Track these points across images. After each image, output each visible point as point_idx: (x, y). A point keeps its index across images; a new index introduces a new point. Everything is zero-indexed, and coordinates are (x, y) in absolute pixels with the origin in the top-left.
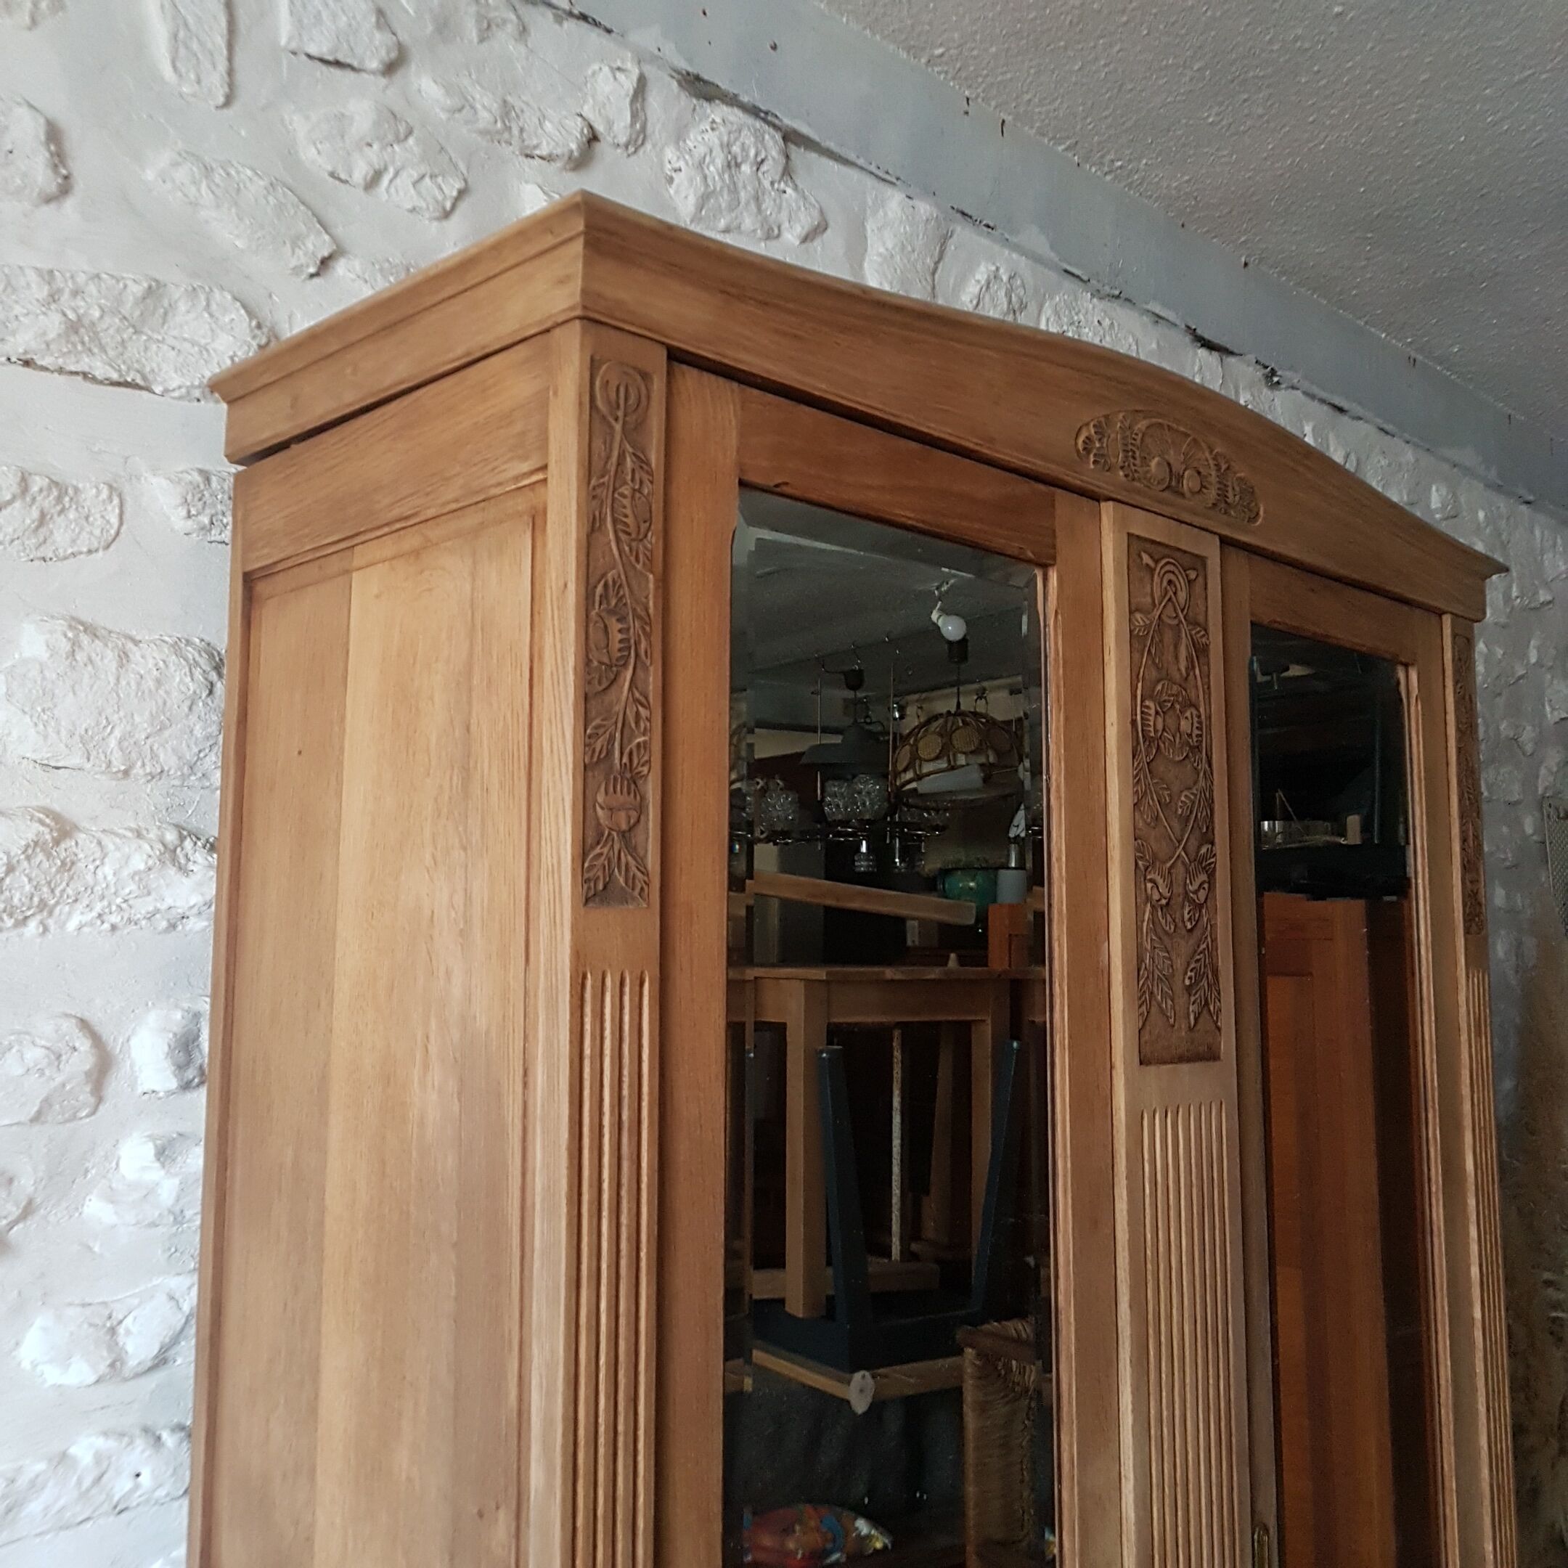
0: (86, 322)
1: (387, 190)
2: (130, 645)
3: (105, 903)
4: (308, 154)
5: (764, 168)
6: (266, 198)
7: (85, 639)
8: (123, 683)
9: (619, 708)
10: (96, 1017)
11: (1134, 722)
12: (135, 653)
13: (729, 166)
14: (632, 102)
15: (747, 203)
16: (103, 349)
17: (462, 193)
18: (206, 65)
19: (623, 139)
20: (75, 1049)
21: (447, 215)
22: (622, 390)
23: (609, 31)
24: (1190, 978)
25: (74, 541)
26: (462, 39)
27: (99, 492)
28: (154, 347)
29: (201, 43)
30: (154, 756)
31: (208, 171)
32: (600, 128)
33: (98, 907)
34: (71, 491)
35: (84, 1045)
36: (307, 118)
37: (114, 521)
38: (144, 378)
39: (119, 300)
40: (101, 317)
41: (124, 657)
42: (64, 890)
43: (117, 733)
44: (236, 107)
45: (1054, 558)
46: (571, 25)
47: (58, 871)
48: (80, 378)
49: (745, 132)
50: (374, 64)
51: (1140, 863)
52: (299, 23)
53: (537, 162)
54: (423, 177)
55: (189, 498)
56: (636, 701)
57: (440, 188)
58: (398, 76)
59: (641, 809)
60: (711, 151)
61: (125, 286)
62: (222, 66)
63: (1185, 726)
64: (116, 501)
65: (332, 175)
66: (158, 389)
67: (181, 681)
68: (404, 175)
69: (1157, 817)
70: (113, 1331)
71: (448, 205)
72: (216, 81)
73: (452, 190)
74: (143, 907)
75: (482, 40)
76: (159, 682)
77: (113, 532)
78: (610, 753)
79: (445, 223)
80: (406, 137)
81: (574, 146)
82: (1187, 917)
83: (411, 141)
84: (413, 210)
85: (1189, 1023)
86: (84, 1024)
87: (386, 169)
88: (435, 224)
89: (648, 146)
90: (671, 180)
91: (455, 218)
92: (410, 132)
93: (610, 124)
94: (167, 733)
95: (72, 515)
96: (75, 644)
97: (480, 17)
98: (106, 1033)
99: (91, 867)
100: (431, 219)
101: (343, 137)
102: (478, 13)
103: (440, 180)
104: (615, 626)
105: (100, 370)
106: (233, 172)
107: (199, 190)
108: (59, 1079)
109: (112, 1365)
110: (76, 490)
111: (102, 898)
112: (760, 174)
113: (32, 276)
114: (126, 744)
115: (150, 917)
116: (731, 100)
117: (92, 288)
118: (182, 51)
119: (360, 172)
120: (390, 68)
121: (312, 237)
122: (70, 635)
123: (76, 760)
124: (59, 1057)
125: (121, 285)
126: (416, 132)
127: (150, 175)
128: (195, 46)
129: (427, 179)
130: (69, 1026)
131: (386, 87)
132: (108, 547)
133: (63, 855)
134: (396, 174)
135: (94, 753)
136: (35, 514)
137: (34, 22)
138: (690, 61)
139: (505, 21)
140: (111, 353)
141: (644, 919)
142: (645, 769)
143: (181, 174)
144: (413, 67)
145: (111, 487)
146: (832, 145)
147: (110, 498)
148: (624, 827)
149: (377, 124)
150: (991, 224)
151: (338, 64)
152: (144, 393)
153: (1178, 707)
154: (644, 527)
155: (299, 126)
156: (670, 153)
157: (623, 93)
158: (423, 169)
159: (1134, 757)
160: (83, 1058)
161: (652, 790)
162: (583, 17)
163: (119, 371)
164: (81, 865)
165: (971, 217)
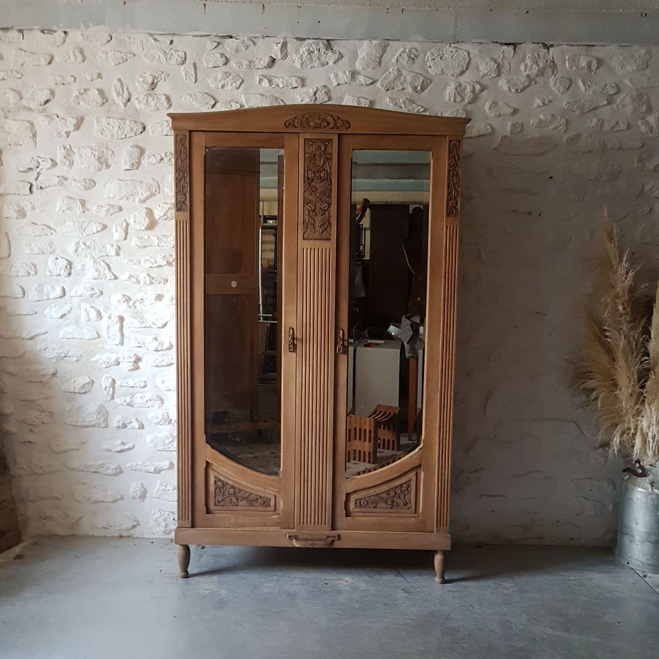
1: (226, 88)
4: (211, 86)
5: (321, 50)
9: (182, 184)
11: (304, 176)
13: (309, 53)
14: (282, 49)
15: (316, 61)
17: (241, 83)
19: (280, 58)
23: (273, 37)
24: (321, 225)
26: (242, 52)
29: (190, 74)
31: (191, 96)
32: (275, 57)
44: (198, 82)
46: (264, 39)
49: (313, 45)
50: (221, 65)
51: (305, 203)
52: (207, 64)
53: (260, 70)
56: (185, 183)
58: (228, 64)
59: (186, 198)
60: (304, 52)
62: (194, 76)
63: (322, 175)
65: (215, 88)
68: (229, 84)
69: (311, 194)
71: (238, 86)
72: (193, 79)
73: (239, 83)
75: (246, 50)
80: (229, 76)
81: (266, 64)
82: (320, 213)
83: (231, 76)
84: (232, 89)
87: (225, 84)
88: (237, 90)
89: (289, 56)
90: (294, 62)
93: (277, 56)
101: (217, 80)
102: (244, 46)
103: (236, 82)
106: (196, 94)
112: (320, 52)
118: (187, 76)
119: (221, 86)
120: (226, 64)
121: (211, 101)
126: (231, 74)
131: (224, 68)
134: (227, 84)
136: (168, 158)
138: (294, 35)
139: (250, 45)
141: (186, 213)
144: (231, 62)
148: (183, 201)
149: (223, 76)
150: (398, 39)
151: (215, 67)
153: (320, 171)
155: (209, 81)
156: (294, 56)
157: (279, 48)
158: (232, 82)
159: (304, 183)
161: (188, 195)
162: (266, 36)
165: (390, 40)
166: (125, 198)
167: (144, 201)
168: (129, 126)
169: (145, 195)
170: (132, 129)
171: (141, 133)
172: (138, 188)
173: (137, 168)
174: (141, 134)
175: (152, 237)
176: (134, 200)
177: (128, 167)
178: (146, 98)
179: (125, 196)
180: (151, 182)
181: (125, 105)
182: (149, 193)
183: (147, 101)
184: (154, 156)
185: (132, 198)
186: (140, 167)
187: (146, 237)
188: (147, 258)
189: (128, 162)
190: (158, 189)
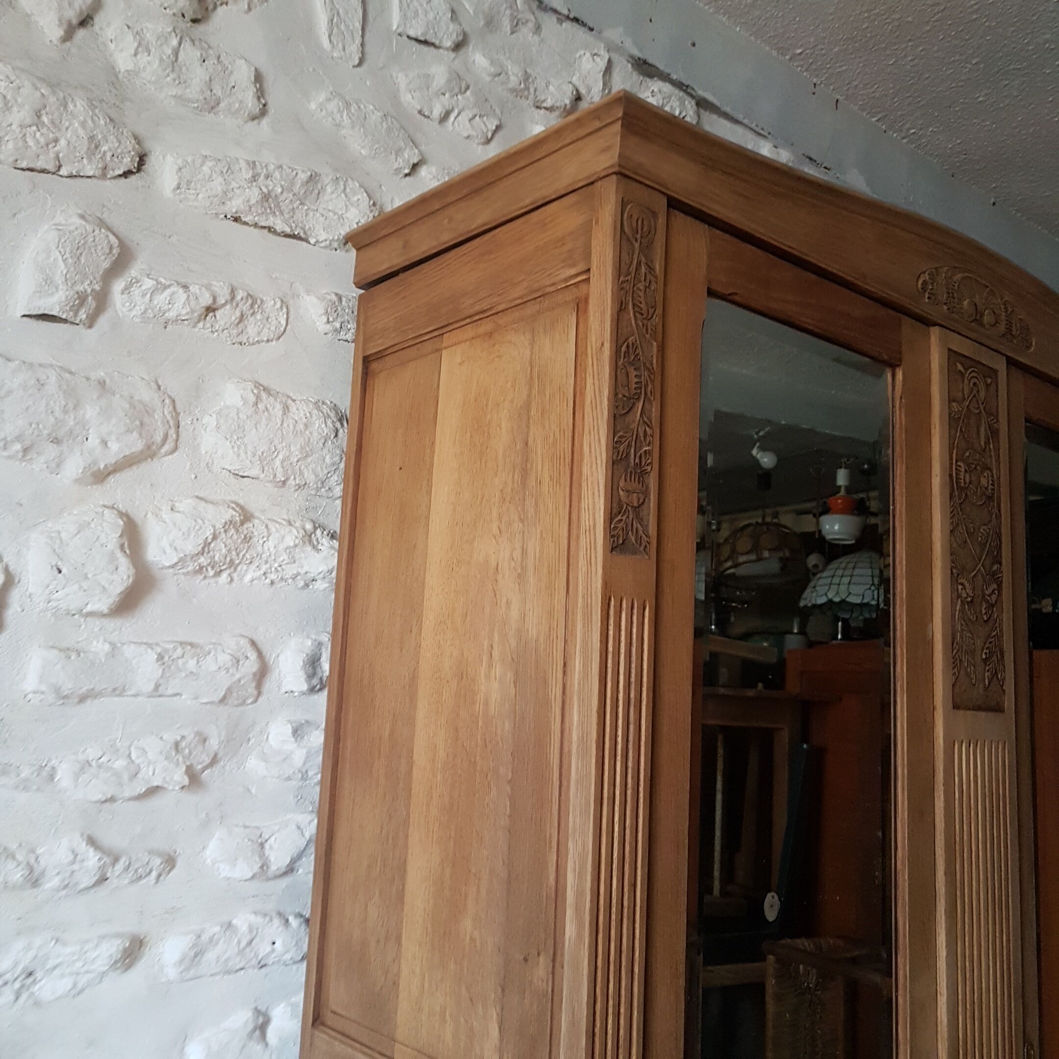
0: (273, 195)
1: (453, 124)
2: (290, 401)
3: (268, 566)
4: (406, 98)
6: (381, 123)
7: (264, 395)
8: (285, 425)
9: (634, 426)
10: (259, 639)
11: (951, 476)
12: (293, 409)
14: (604, 75)
16: (282, 213)
17: (498, 128)
18: (348, 38)
20: (247, 658)
21: (488, 141)
22: (640, 222)
23: (591, 29)
24: (986, 653)
25: (259, 333)
26: (501, 31)
27: (275, 303)
28: (311, 214)
29: (347, 26)
30: (301, 473)
31: (348, 105)
32: (583, 91)
33: (264, 568)
34: (259, 302)
35: (253, 656)
36: (407, 76)
37: (284, 323)
38: (305, 233)
39: (292, 183)
40: (282, 192)
41: (286, 409)
42: (244, 555)
43: (281, 457)
44: (365, 66)
45: (900, 360)
46: (567, 25)
47: (242, 542)
48: (266, 231)
49: (673, 98)
50: (448, 43)
51: (954, 571)
52: (404, 17)
53: (543, 111)
54: (475, 116)
55: (329, 310)
56: (645, 422)
57: (485, 124)
58: (462, 51)
59: (646, 493)
61: (297, 174)
62: (358, 40)
63: (984, 481)
64: (285, 310)
65: (420, 112)
66: (312, 241)
67: (319, 426)
68: (463, 114)
69: (966, 541)
70: (262, 845)
71: (490, 135)
72: (354, 49)
73: (492, 125)
74: (291, 570)
75: (512, 33)
76: (306, 426)
77: (282, 329)
78: (628, 454)
79: (487, 147)
80: (465, 91)
81: (567, 102)
82: (984, 611)
83: (468, 93)
84: (468, 137)
85: (985, 685)
86: (253, 643)
87: (452, 110)
88: (480, 147)
91: (493, 144)
92: (468, 88)
93: (589, 90)
94: (309, 459)
95: (259, 316)
96: (258, 398)
97: (513, 17)
98: (265, 651)
99: (261, 542)
100: (478, 144)
101: (428, 89)
102: (512, 14)
103: (485, 118)
104: (633, 373)
105: (280, 226)
106: (362, 107)
107: (342, 117)
108: (238, 676)
109: (262, 867)
110: (262, 301)
111: (266, 562)
113: (243, 164)
114: (285, 464)
115: (294, 577)
116: (665, 77)
117: (277, 174)
118: (335, 30)
119: (437, 111)
120: (458, 47)
121: (408, 150)
122: (255, 391)
123: (255, 472)
124: (238, 661)
125: (294, 173)
126: (471, 88)
127: (313, 106)
128: (343, 27)
129: (477, 118)
130: (244, 642)
131: (454, 59)
132: (279, 338)
133: (245, 532)
134: (459, 114)
135: (266, 468)
136: (238, 314)
137: (250, 9)
138: (641, 50)
139: (527, 21)
140: (287, 216)
141: (645, 565)
142: (649, 468)
143: (332, 106)
144: (471, 47)
145: (282, 301)
146: (728, 109)
147: (281, 307)
148: (636, 504)
149: (449, 81)
150: (829, 167)
151: (425, 43)
152: (304, 244)
153: (979, 468)
154: (651, 311)
155: (402, 80)
157: (599, 69)
158: (475, 111)
159: (950, 499)
160: (251, 665)
161: (652, 481)
162: (576, 20)
163: (291, 227)
164: (255, 540)
165: (815, 161)
166: (18, 447)
167: (100, 476)
168: (83, 124)
169: (116, 450)
170: (94, 145)
171: (127, 174)
172: (90, 412)
173: (91, 322)
174: (123, 180)
175: (129, 651)
176: (57, 466)
177: (53, 304)
178: (175, 42)
179: (18, 438)
180: (146, 394)
181: (68, 36)
182: (136, 444)
183: (176, 53)
184: (185, 287)
185: (51, 450)
186: (103, 321)
187: (100, 647)
188: (92, 753)
189: (59, 279)
190: (172, 432)
